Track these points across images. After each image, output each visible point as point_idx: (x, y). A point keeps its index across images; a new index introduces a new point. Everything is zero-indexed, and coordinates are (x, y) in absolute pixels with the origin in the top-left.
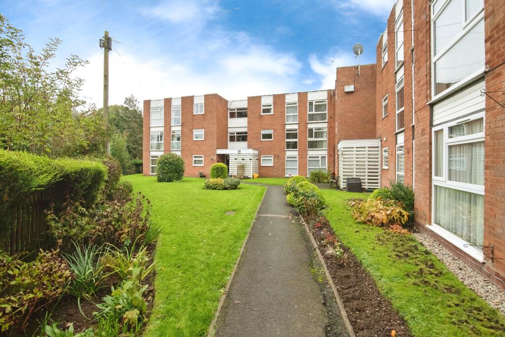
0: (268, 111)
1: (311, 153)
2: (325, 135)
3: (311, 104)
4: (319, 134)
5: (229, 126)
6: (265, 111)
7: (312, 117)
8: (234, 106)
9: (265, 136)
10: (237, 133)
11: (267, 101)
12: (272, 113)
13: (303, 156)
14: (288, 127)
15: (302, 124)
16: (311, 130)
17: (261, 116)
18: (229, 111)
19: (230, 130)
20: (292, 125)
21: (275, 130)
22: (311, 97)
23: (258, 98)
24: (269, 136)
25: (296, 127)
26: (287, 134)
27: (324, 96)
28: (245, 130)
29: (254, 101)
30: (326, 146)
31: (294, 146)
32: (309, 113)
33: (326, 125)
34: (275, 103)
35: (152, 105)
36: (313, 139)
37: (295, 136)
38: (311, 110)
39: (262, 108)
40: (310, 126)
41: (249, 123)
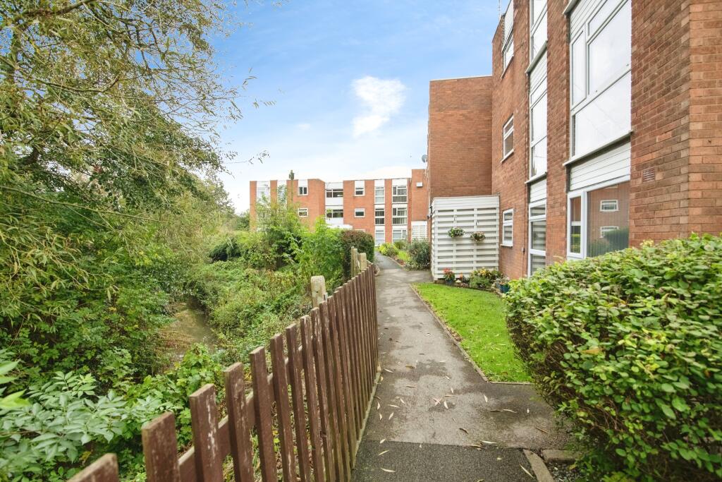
0: (361, 193)
1: (395, 227)
2: (405, 213)
3: (395, 188)
4: (401, 212)
5: (326, 204)
6: (358, 193)
7: (395, 199)
8: (331, 187)
9: (358, 214)
10: (334, 211)
11: (360, 185)
12: (364, 194)
13: (388, 230)
14: (376, 207)
15: (388, 204)
16: (395, 210)
17: (354, 197)
18: (326, 192)
19: (327, 208)
20: (380, 205)
21: (366, 209)
22: (395, 183)
23: (353, 182)
24: (361, 214)
25: (383, 207)
26: (376, 212)
27: (405, 183)
28: (341, 208)
29: (350, 184)
30: (406, 222)
31: (382, 221)
32: (393, 195)
33: (406, 206)
34: (366, 187)
35: (258, 185)
36: (397, 216)
37: (382, 214)
38: (395, 193)
39: (356, 190)
40: (394, 206)
41: (345, 202)
